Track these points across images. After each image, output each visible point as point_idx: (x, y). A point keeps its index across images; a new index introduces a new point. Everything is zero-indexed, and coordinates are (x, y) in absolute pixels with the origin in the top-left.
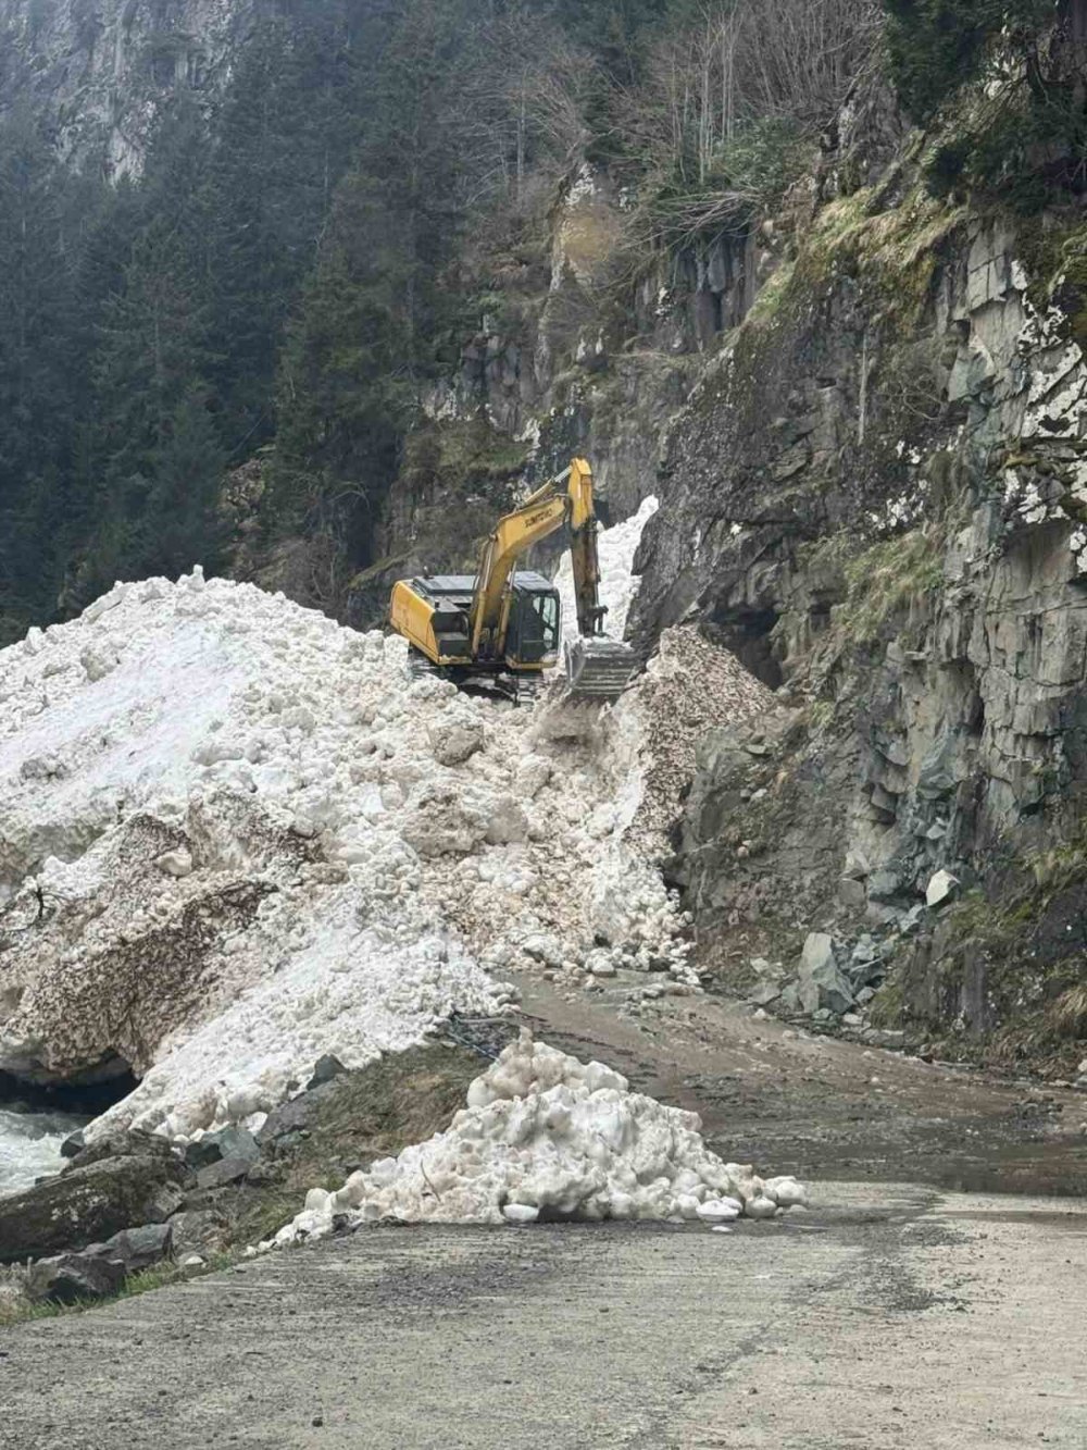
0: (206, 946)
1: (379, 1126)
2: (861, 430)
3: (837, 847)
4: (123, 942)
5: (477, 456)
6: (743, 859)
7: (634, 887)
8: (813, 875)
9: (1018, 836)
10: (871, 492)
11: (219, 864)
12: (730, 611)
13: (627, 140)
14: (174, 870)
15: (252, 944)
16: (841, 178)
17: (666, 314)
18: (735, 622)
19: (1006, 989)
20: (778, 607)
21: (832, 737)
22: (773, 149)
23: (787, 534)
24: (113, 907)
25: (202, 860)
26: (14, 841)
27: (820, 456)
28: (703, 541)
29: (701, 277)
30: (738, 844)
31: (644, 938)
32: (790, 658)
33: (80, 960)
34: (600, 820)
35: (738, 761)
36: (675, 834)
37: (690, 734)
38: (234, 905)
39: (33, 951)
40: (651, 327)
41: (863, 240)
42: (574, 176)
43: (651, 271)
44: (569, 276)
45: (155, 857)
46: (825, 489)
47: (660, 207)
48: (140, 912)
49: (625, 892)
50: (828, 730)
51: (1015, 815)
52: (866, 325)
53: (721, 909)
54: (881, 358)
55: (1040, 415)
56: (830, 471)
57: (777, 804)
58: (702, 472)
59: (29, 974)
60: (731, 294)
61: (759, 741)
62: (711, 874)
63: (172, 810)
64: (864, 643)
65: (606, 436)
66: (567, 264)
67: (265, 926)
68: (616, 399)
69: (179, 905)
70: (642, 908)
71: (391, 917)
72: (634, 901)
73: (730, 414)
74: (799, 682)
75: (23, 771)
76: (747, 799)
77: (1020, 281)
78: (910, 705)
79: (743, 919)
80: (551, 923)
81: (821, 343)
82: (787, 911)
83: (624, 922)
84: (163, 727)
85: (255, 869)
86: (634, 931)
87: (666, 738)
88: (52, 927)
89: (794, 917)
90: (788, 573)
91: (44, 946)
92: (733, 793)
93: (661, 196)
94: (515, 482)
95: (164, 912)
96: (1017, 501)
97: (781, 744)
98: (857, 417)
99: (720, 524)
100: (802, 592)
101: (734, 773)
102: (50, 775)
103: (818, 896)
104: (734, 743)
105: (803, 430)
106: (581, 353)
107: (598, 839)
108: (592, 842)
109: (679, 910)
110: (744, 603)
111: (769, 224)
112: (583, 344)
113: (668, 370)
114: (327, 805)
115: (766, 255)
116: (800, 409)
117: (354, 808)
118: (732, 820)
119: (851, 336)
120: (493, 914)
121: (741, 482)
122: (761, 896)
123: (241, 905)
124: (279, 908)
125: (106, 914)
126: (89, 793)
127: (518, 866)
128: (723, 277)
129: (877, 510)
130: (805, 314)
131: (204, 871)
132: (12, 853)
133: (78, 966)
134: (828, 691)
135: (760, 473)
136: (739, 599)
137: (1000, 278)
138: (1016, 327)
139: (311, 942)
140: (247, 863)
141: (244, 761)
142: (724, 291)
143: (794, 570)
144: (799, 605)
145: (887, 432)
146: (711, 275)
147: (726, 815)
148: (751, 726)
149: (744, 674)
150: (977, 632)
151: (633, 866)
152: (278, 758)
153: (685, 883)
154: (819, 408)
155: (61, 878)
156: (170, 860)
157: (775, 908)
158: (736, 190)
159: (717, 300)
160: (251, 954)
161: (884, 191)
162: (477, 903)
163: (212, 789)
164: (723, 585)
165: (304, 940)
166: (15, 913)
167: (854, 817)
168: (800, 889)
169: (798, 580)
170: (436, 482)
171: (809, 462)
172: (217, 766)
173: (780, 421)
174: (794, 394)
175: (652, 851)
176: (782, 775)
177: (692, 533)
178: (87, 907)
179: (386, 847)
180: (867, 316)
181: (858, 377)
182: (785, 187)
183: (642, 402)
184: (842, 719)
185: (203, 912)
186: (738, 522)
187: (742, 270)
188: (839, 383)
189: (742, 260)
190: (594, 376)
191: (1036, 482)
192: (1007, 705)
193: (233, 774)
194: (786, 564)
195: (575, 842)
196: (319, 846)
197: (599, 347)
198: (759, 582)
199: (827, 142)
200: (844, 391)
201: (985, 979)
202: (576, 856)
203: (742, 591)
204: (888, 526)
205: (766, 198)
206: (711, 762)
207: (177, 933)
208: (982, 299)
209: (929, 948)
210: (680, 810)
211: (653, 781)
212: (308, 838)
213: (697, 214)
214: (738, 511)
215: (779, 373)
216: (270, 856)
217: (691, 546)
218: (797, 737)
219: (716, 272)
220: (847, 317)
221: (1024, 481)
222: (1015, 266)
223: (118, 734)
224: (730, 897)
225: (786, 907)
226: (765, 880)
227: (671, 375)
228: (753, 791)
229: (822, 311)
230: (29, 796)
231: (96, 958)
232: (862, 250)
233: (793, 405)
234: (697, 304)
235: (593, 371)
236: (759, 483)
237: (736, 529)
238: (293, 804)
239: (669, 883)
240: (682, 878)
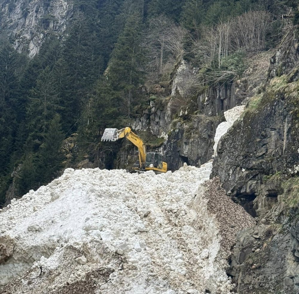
0: (95, 287)
2: (285, 144)
3: (282, 268)
4: (68, 284)
5: (147, 141)
6: (254, 269)
7: (219, 276)
8: (275, 275)
10: (289, 162)
11: (93, 261)
12: (241, 194)
13: (196, 54)
14: (81, 263)
15: (109, 287)
16: (276, 71)
17: (207, 105)
18: (242, 197)
20: (256, 194)
21: (281, 235)
22: (240, 60)
23: (260, 172)
24: (63, 272)
25: (89, 260)
26: (25, 250)
27: (270, 151)
28: (233, 173)
29: (218, 94)
30: (252, 265)
31: (221, 291)
32: (259, 209)
34: (204, 254)
35: (250, 239)
36: (230, 261)
37: (232, 230)
38: (101, 275)
39: (39, 285)
40: (203, 108)
41: (286, 90)
42: (180, 63)
43: (203, 92)
44: (177, 92)
45: (75, 258)
46: (272, 160)
47: (208, 74)
48: (72, 275)
49: (216, 277)
50: (280, 233)
52: (287, 114)
53: (247, 284)
54: (292, 124)
56: (273, 155)
57: (264, 254)
58: (232, 153)
59: (38, 292)
60: (227, 100)
61: (257, 234)
62: (243, 273)
63: (78, 244)
64: (293, 208)
65: (188, 138)
66: (177, 88)
67: (113, 282)
68: (192, 128)
69: (84, 274)
70: (221, 282)
71: (155, 282)
72: (218, 280)
73: (242, 137)
74: (268, 217)
75: (28, 229)
76: (254, 252)
79: (254, 288)
80: (193, 285)
81: (272, 118)
82: (267, 286)
83: (215, 286)
84: (70, 218)
85: (105, 264)
86: (218, 289)
87: (225, 231)
88: (44, 278)
89: (269, 288)
90: (260, 184)
91: (43, 284)
92: (249, 249)
93: (207, 71)
94: (158, 150)
95: (80, 276)
97: (264, 235)
98: (283, 140)
99: (238, 168)
100: (264, 190)
101: (250, 243)
102: (36, 231)
103: (277, 282)
104: (248, 234)
105: (265, 143)
106: (181, 114)
107: (203, 259)
108: (202, 261)
109: (232, 283)
110: (246, 192)
111: (239, 81)
112: (182, 112)
113: (208, 121)
114: (125, 245)
115: (238, 89)
116: (265, 137)
117: (132, 247)
118: (250, 257)
119: (282, 117)
120: (176, 281)
121: (245, 157)
122: (259, 281)
123: (103, 275)
124: (117, 277)
125: (61, 275)
126: (48, 237)
127: (181, 267)
128: (224, 95)
129: (291, 168)
130: (267, 110)
131: (89, 264)
132: (24, 253)
133: (54, 290)
134: (279, 221)
135: (252, 154)
136: (244, 191)
139: (131, 288)
140: (102, 262)
141: (98, 230)
142: (225, 99)
143: (262, 183)
144: (263, 194)
145: (294, 145)
146: (221, 94)
147: (248, 256)
148: (254, 229)
149: (246, 213)
151: (218, 269)
152: (108, 230)
153: (233, 275)
154: (270, 136)
155: (46, 263)
156: (80, 259)
157: (264, 285)
158: (229, 70)
159: (222, 101)
160: (109, 290)
161: (293, 76)
162: (172, 277)
163: (90, 238)
164: (239, 186)
165: (129, 288)
166: (33, 273)
167: (288, 259)
168: (271, 280)
169: (263, 186)
170: (135, 148)
171: (267, 152)
172: (90, 231)
173: (258, 140)
174: (263, 132)
175: (223, 265)
176: (265, 245)
177: (229, 170)
178: (55, 272)
179: (144, 259)
180: (288, 111)
181: (283, 129)
182: (244, 71)
183: (200, 129)
184: (284, 229)
185: (92, 276)
186: (244, 168)
187: (230, 93)
188: (277, 130)
189: (230, 90)
190: (185, 121)
193: (95, 234)
194: (259, 181)
195: (197, 260)
196: (125, 258)
197: (186, 113)
198: (250, 186)
199: (272, 61)
200: (279, 132)
202: (198, 264)
203: (245, 189)
204: (294, 173)
205: (238, 74)
206: (242, 240)
207: (85, 282)
210: (230, 253)
211: (222, 244)
212: (121, 255)
213: (218, 77)
214: (244, 165)
215: (258, 126)
216: (110, 260)
217: (229, 174)
218: (269, 234)
219: (222, 93)
220: (281, 111)
223: (57, 220)
224: (250, 281)
225: (267, 285)
226: (261, 276)
227: (209, 122)
228: (256, 249)
229: (272, 109)
230: (30, 237)
231: (60, 288)
232: (285, 93)
233: (262, 135)
234: (217, 102)
235: (184, 119)
236: (251, 157)
237: (243, 170)
238: (115, 244)
239: (229, 275)
240: (233, 273)
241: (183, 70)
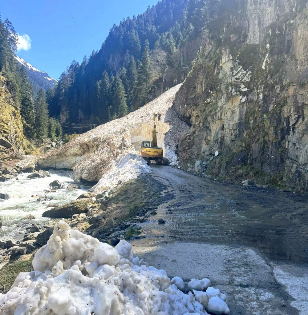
1: (124, 194)
3: (200, 148)
6: (186, 150)
8: (197, 152)
9: (230, 145)
10: (205, 98)
12: (185, 117)
19: (229, 169)
20: (191, 116)
23: (193, 105)
28: (181, 107)
30: (186, 148)
32: (193, 122)
33: (88, 165)
35: (186, 136)
36: (177, 147)
37: (179, 133)
43: (175, 78)
50: (199, 131)
51: (229, 142)
53: (183, 157)
54: (206, 79)
55: (235, 78)
57: (191, 142)
58: (181, 98)
61: (189, 133)
62: (182, 152)
64: (205, 118)
66: (165, 78)
70: (172, 157)
73: (185, 90)
74: (194, 125)
77: (231, 58)
78: (212, 127)
79: (186, 159)
81: (198, 78)
82: (193, 157)
87: (176, 133)
92: (185, 141)
96: (231, 91)
97: (192, 134)
98: (203, 88)
99: (183, 105)
101: (185, 138)
103: (197, 155)
104: (185, 134)
105: (195, 91)
109: (177, 157)
110: (187, 116)
116: (195, 88)
118: (185, 144)
119: (202, 77)
121: (186, 99)
122: (189, 155)
129: (206, 101)
135: (189, 97)
137: (228, 58)
138: (230, 65)
144: (194, 115)
145: (207, 89)
148: (188, 131)
149: (187, 125)
150: (223, 114)
154: (197, 87)
157: (191, 157)
158: (186, 67)
164: (184, 113)
167: (203, 144)
168: (195, 154)
169: (194, 112)
171: (196, 95)
173: (192, 90)
174: (194, 86)
175: (174, 149)
176: (192, 138)
180: (205, 73)
181: (203, 82)
184: (201, 130)
191: (234, 88)
192: (228, 125)
194: (192, 110)
198: (189, 112)
199: (199, 52)
200: (201, 85)
201: (225, 168)
203: (186, 114)
204: (208, 102)
206: (182, 136)
208: (225, 62)
209: (216, 162)
210: (178, 143)
213: (181, 70)
214: (186, 103)
217: (179, 108)
218: (194, 133)
221: (232, 88)
222: (230, 55)
224: (185, 155)
226: (190, 153)
228: (188, 140)
232: (204, 64)
237: (186, 105)
239: (176, 153)
240: (178, 153)
241: (167, 70)
